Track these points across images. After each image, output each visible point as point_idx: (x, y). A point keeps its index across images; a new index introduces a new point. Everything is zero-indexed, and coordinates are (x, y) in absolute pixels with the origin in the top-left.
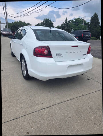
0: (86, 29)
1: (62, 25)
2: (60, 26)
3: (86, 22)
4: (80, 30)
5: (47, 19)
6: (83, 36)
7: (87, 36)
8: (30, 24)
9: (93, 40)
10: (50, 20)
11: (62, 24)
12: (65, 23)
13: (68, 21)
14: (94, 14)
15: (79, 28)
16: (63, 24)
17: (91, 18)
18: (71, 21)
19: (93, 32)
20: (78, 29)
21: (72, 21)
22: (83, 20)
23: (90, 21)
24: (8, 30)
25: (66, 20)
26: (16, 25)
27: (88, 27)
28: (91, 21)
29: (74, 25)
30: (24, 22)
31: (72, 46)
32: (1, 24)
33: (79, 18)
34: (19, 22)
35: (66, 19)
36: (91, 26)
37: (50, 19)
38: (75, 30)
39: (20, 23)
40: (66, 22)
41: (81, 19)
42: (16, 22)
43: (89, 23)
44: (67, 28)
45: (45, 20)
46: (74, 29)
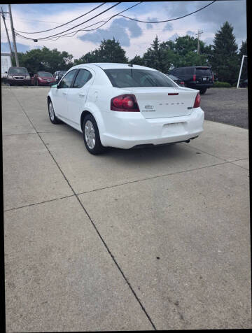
0: (204, 63)
1: (146, 56)
2: (142, 56)
3: (205, 46)
4: (191, 65)
5: (109, 41)
6: (196, 80)
7: (205, 79)
8: (69, 54)
9: (222, 89)
10: (118, 44)
11: (146, 52)
12: (153, 49)
13: (161, 45)
14: (222, 26)
15: (187, 60)
16: (149, 52)
17: (217, 35)
18: (167, 43)
19: (222, 69)
20: (185, 62)
21: (170, 43)
22: (197, 40)
23: (213, 44)
24: (18, 71)
25: (156, 42)
26: (36, 58)
27: (209, 57)
28: (215, 42)
29: (176, 53)
30: (55, 50)
31: (169, 94)
32: (2, 57)
33: (187, 37)
34: (43, 49)
35: (157, 39)
36: (216, 54)
37: (116, 42)
38: (177, 65)
39: (45, 54)
40: (156, 47)
41: (191, 39)
42: (35, 50)
43: (212, 49)
44: (157, 61)
45: (104, 43)
46: (175, 65)
